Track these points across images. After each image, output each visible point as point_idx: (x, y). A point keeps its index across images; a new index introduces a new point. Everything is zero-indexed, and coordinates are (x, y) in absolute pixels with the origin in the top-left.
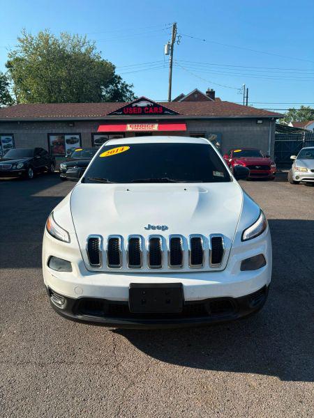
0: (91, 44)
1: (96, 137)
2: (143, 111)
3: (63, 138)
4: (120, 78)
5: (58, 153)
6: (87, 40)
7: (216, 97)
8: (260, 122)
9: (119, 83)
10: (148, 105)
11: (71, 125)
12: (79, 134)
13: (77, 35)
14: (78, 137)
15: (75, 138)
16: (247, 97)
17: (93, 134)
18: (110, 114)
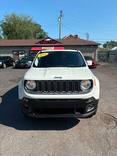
0: (31, 17)
1: (31, 52)
2: (48, 42)
3: (19, 52)
4: (43, 30)
5: (17, 58)
6: (30, 16)
7: (78, 37)
8: (92, 46)
9: (42, 32)
10: (50, 40)
11: (21, 48)
12: (25, 51)
13: (26, 14)
14: (24, 52)
15: (23, 53)
16: (88, 37)
17: (30, 51)
18: (36, 44)
